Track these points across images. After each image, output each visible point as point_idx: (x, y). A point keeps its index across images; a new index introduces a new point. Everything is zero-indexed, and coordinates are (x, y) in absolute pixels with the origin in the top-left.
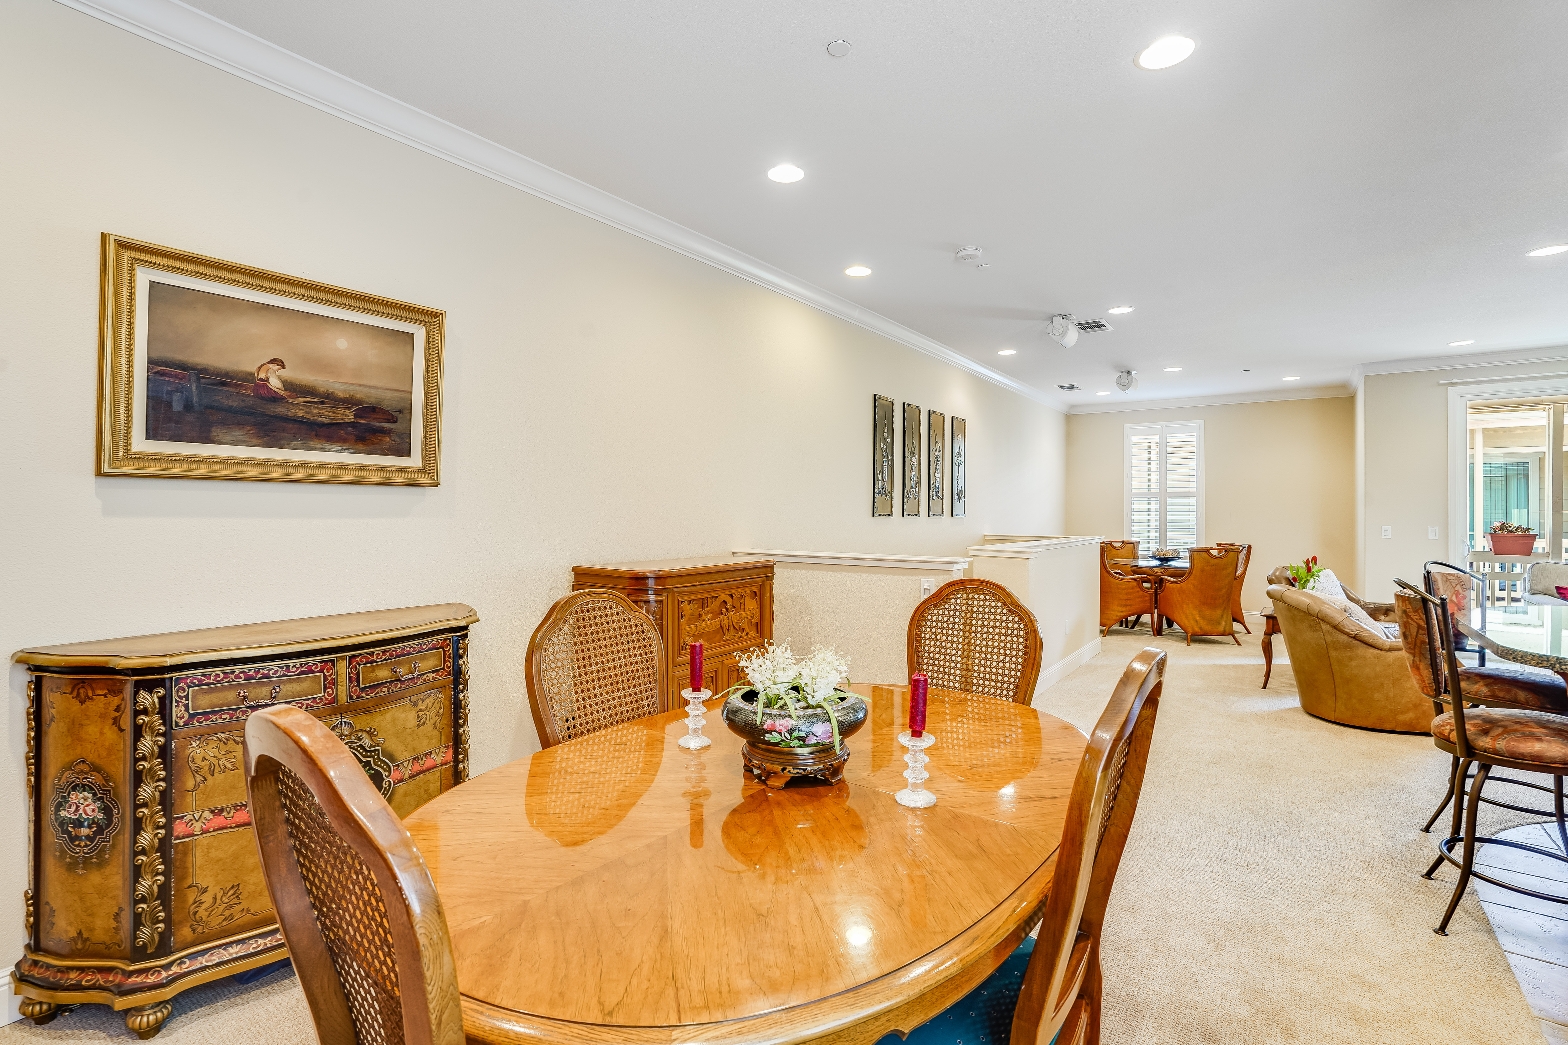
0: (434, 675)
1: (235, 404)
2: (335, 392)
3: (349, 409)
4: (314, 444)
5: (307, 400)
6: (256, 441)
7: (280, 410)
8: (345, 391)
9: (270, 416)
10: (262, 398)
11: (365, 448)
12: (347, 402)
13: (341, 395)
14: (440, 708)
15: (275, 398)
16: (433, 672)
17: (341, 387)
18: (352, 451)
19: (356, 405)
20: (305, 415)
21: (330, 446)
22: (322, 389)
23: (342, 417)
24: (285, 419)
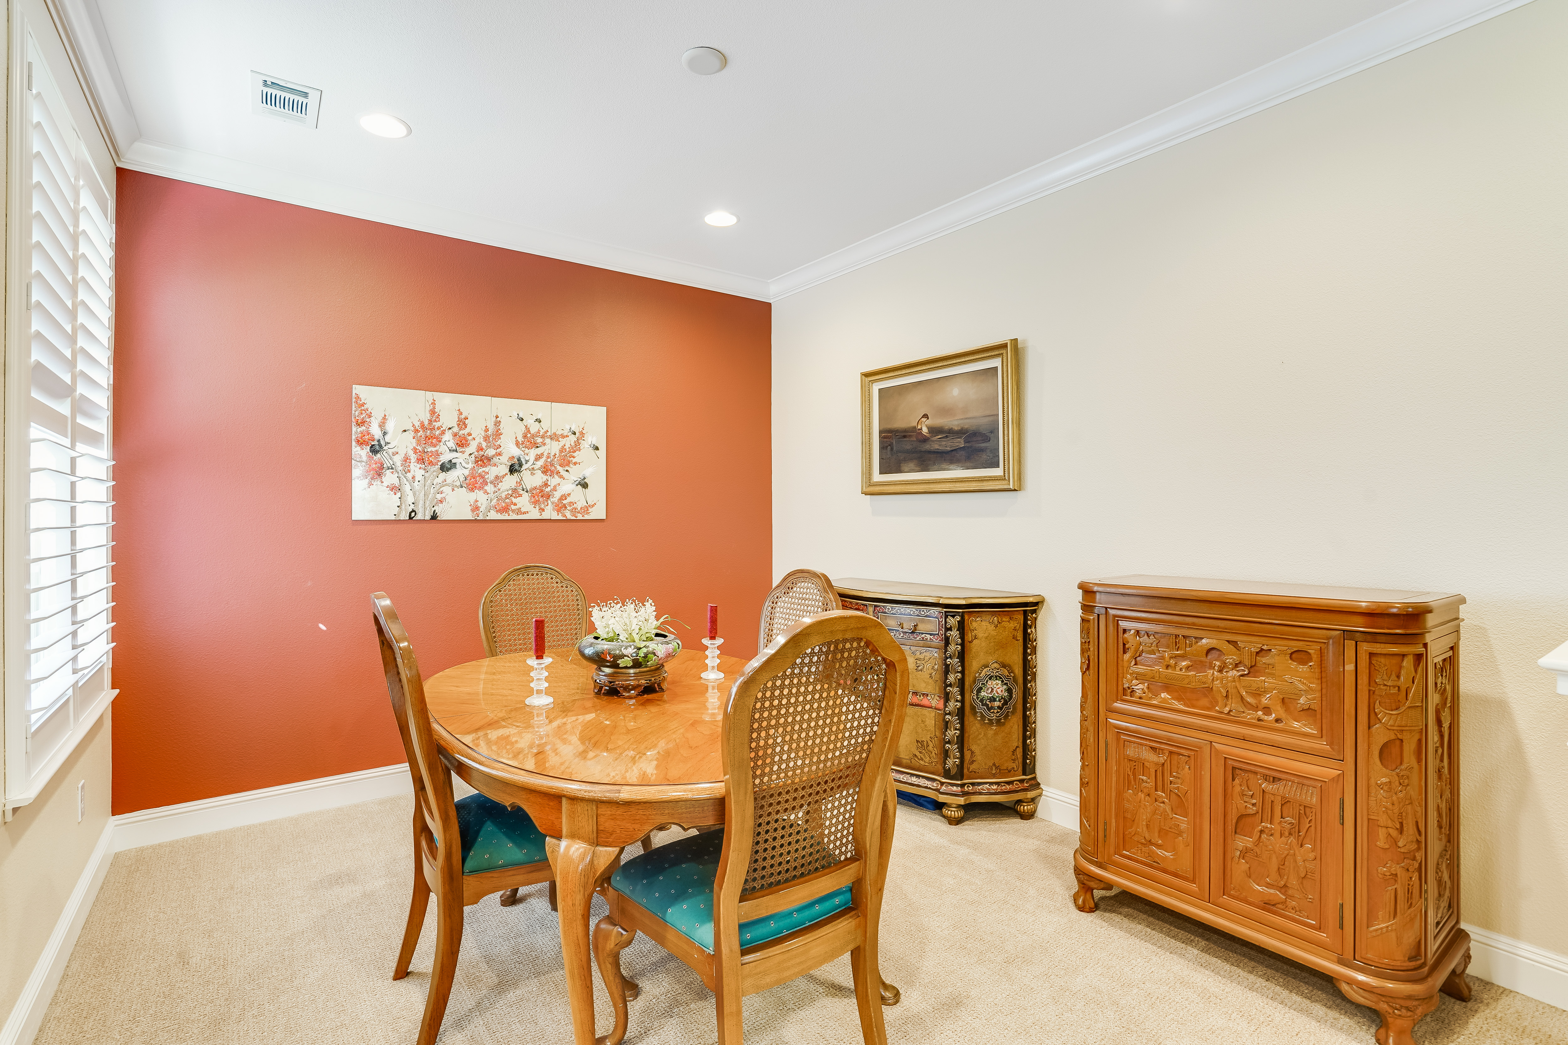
0: (931, 637)
1: (909, 448)
2: (954, 427)
3: (960, 437)
4: (944, 466)
5: (940, 436)
6: (917, 468)
7: (927, 447)
8: (958, 425)
9: (924, 452)
10: (920, 441)
11: (971, 464)
12: (961, 433)
13: (956, 429)
14: (935, 664)
15: (925, 440)
16: (931, 635)
17: (956, 423)
18: (964, 468)
19: (965, 434)
20: (939, 447)
21: (952, 467)
22: (946, 428)
23: (957, 444)
24: (930, 452)
